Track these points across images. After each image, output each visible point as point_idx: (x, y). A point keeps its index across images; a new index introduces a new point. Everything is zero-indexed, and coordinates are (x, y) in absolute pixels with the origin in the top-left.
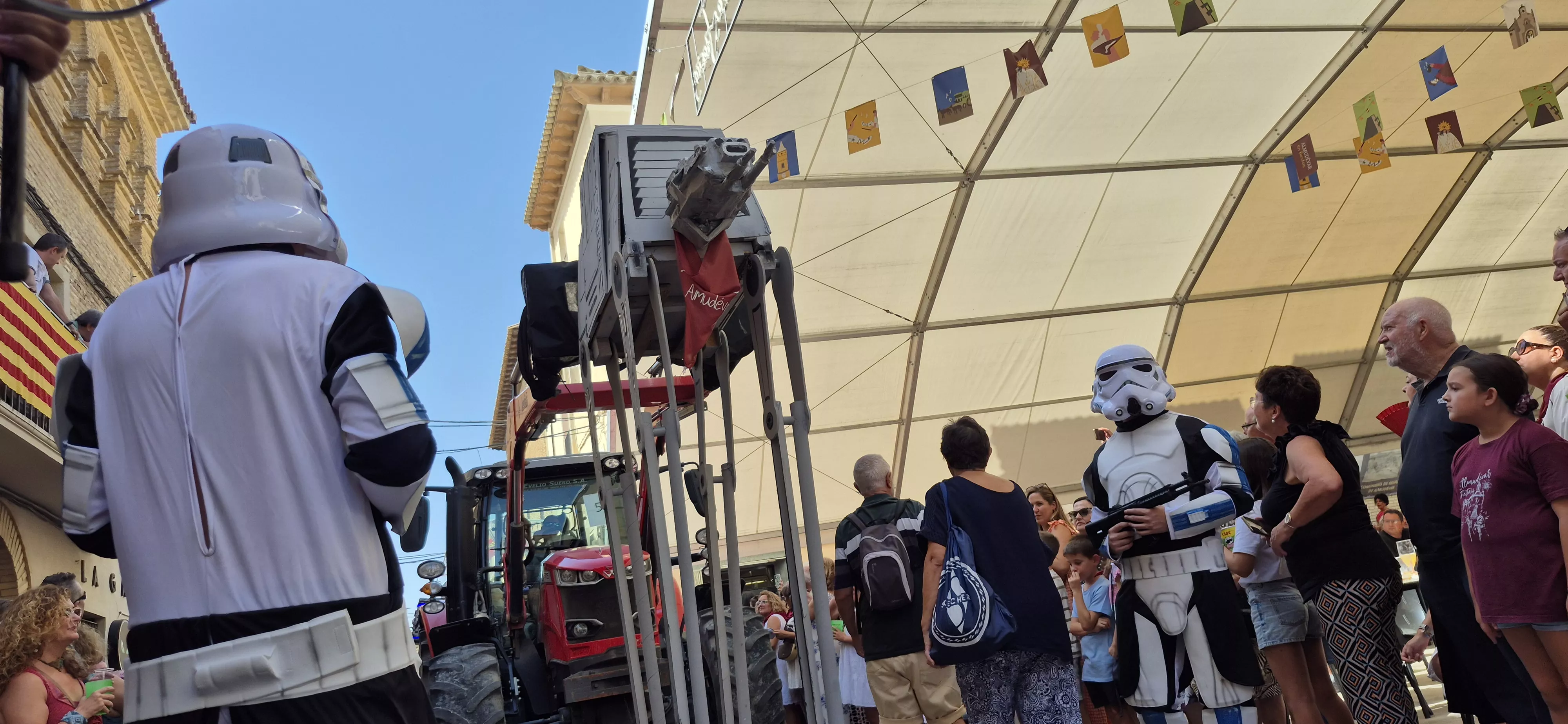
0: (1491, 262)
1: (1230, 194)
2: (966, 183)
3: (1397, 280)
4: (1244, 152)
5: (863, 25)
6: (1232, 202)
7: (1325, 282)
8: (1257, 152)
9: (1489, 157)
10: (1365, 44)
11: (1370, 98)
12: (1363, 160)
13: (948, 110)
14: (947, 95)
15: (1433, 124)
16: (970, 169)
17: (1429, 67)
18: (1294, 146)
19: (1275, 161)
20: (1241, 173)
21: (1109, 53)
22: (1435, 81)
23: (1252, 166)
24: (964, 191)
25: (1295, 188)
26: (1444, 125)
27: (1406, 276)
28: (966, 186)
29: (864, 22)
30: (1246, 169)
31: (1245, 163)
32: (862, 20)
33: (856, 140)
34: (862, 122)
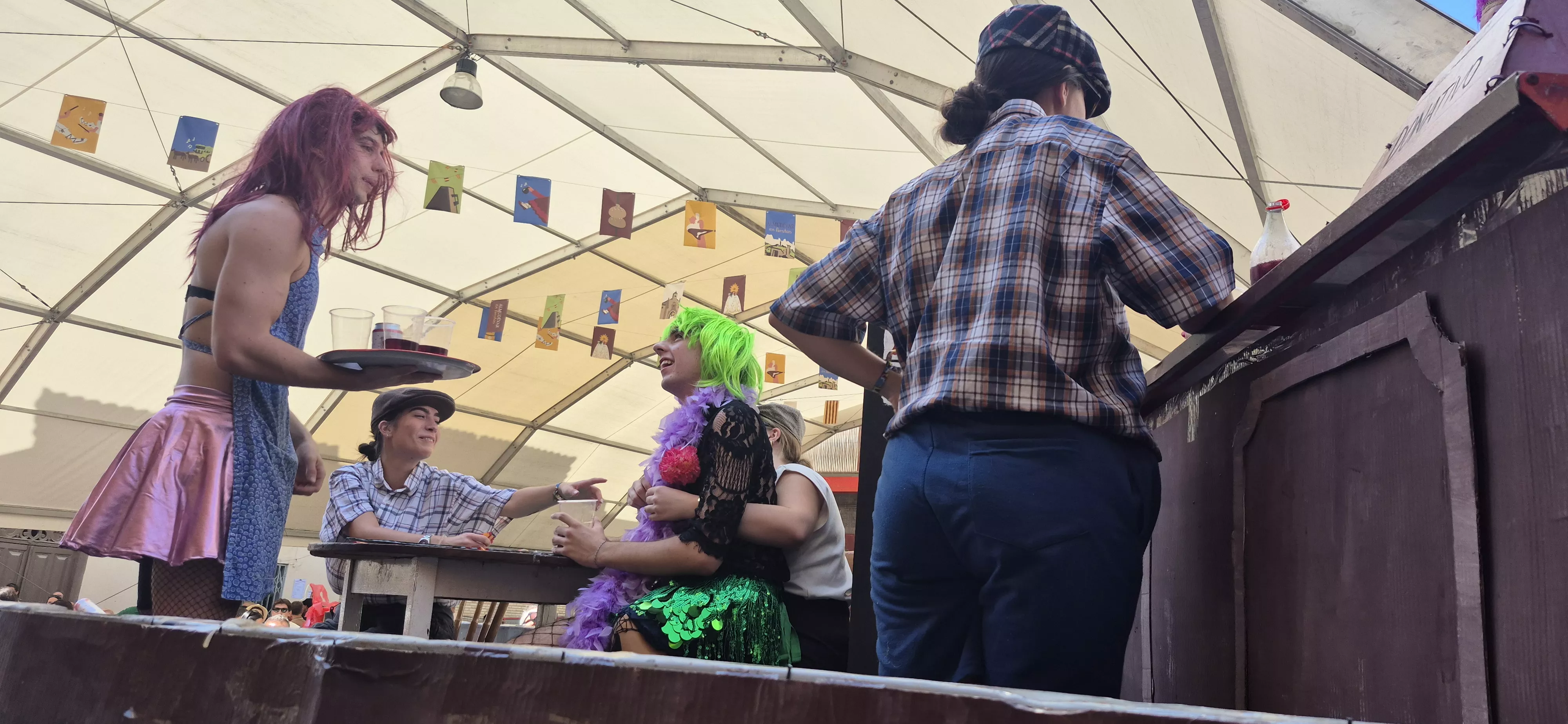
0: (603, 436)
2: (178, 203)
3: (532, 427)
4: (454, 287)
5: (127, 23)
7: (477, 410)
8: (464, 292)
9: (629, 365)
10: (574, 256)
11: (560, 298)
12: (540, 336)
13: (183, 154)
14: (189, 140)
15: (598, 332)
16: (188, 192)
17: (607, 299)
18: (494, 303)
19: (476, 305)
20: (445, 301)
22: (606, 312)
23: (456, 301)
24: (172, 210)
25: (481, 335)
26: (604, 338)
27: (539, 427)
28: (177, 206)
29: (131, 20)
30: (451, 301)
31: (451, 296)
32: (129, 18)
33: (67, 133)
34: (81, 117)
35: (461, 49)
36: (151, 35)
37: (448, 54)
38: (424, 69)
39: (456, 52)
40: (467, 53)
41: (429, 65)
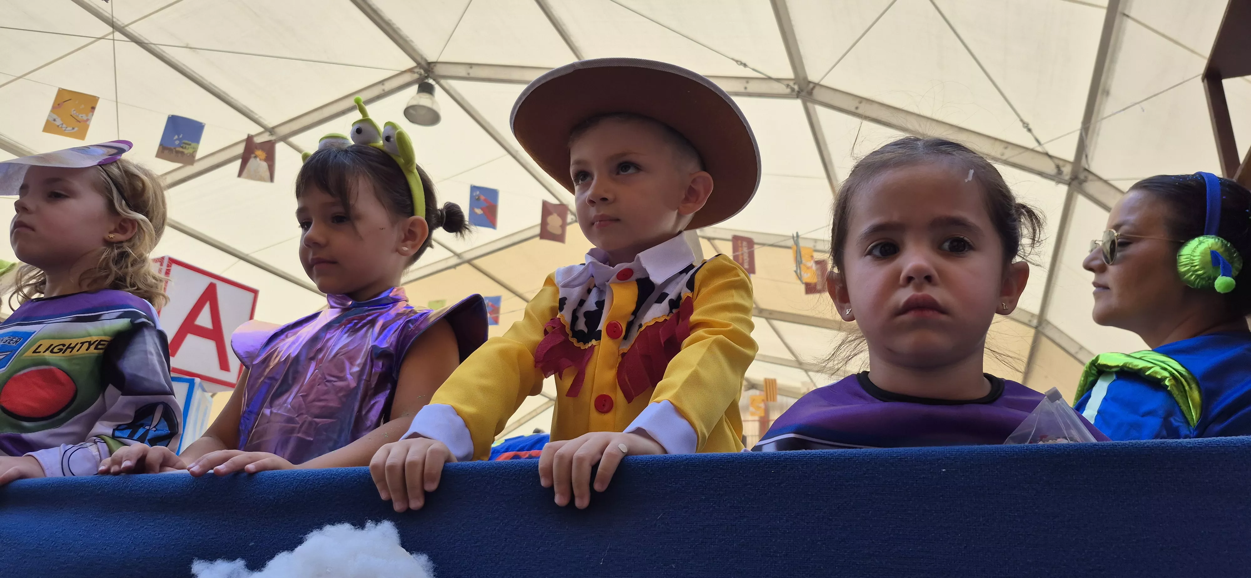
5: (123, 27)
10: (455, 266)
13: (170, 149)
14: (176, 137)
29: (127, 26)
33: (59, 122)
34: (74, 109)
35: (421, 75)
36: (141, 40)
37: (407, 78)
38: (384, 90)
39: (416, 76)
40: (427, 77)
41: (388, 86)
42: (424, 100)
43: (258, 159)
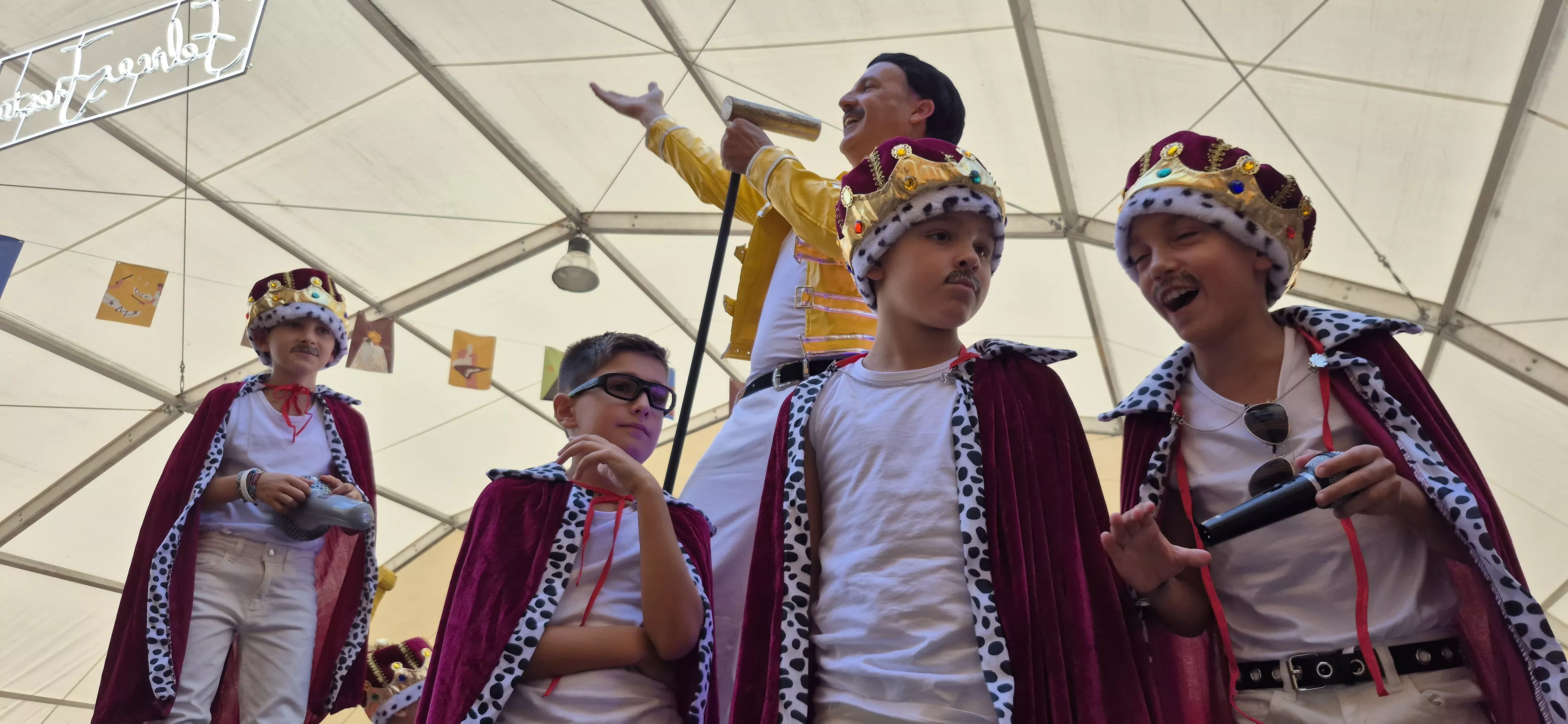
1: (413, 545)
2: (172, 408)
5: (198, 183)
6: (411, 553)
8: (460, 517)
16: (189, 395)
20: (436, 529)
21: (469, 378)
23: (448, 527)
24: (162, 417)
28: (170, 412)
29: (203, 180)
30: (443, 527)
31: (444, 521)
32: (202, 178)
33: (117, 305)
34: (136, 288)
35: (571, 228)
36: (218, 197)
37: (554, 233)
38: (524, 250)
39: (565, 231)
40: (579, 232)
41: (529, 245)
42: (578, 260)
43: (372, 343)
